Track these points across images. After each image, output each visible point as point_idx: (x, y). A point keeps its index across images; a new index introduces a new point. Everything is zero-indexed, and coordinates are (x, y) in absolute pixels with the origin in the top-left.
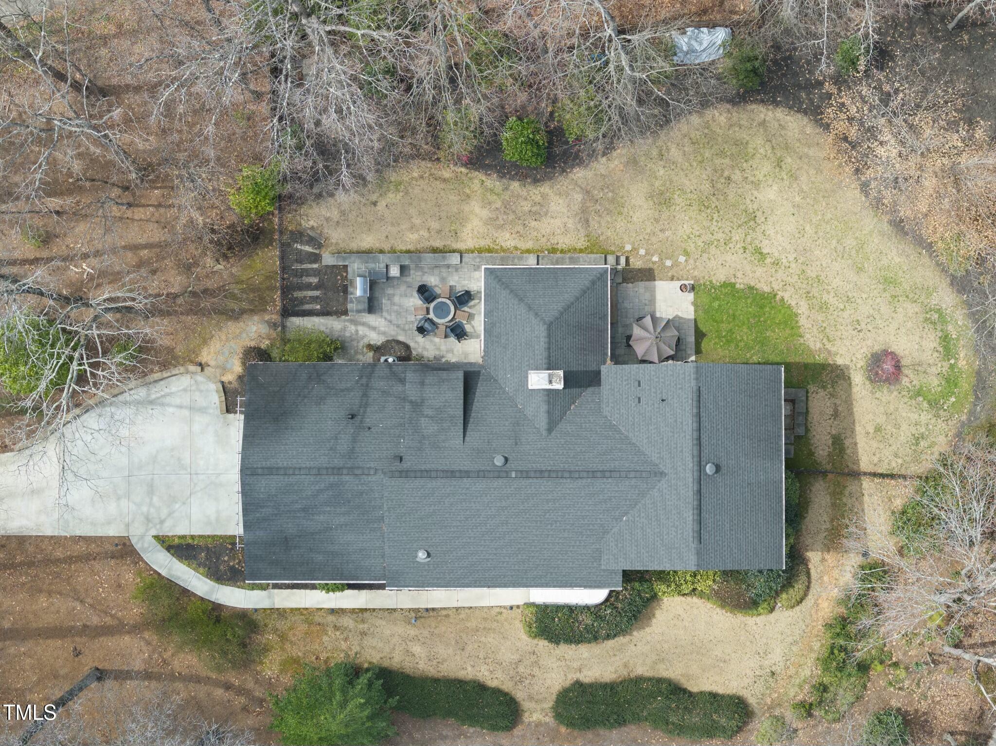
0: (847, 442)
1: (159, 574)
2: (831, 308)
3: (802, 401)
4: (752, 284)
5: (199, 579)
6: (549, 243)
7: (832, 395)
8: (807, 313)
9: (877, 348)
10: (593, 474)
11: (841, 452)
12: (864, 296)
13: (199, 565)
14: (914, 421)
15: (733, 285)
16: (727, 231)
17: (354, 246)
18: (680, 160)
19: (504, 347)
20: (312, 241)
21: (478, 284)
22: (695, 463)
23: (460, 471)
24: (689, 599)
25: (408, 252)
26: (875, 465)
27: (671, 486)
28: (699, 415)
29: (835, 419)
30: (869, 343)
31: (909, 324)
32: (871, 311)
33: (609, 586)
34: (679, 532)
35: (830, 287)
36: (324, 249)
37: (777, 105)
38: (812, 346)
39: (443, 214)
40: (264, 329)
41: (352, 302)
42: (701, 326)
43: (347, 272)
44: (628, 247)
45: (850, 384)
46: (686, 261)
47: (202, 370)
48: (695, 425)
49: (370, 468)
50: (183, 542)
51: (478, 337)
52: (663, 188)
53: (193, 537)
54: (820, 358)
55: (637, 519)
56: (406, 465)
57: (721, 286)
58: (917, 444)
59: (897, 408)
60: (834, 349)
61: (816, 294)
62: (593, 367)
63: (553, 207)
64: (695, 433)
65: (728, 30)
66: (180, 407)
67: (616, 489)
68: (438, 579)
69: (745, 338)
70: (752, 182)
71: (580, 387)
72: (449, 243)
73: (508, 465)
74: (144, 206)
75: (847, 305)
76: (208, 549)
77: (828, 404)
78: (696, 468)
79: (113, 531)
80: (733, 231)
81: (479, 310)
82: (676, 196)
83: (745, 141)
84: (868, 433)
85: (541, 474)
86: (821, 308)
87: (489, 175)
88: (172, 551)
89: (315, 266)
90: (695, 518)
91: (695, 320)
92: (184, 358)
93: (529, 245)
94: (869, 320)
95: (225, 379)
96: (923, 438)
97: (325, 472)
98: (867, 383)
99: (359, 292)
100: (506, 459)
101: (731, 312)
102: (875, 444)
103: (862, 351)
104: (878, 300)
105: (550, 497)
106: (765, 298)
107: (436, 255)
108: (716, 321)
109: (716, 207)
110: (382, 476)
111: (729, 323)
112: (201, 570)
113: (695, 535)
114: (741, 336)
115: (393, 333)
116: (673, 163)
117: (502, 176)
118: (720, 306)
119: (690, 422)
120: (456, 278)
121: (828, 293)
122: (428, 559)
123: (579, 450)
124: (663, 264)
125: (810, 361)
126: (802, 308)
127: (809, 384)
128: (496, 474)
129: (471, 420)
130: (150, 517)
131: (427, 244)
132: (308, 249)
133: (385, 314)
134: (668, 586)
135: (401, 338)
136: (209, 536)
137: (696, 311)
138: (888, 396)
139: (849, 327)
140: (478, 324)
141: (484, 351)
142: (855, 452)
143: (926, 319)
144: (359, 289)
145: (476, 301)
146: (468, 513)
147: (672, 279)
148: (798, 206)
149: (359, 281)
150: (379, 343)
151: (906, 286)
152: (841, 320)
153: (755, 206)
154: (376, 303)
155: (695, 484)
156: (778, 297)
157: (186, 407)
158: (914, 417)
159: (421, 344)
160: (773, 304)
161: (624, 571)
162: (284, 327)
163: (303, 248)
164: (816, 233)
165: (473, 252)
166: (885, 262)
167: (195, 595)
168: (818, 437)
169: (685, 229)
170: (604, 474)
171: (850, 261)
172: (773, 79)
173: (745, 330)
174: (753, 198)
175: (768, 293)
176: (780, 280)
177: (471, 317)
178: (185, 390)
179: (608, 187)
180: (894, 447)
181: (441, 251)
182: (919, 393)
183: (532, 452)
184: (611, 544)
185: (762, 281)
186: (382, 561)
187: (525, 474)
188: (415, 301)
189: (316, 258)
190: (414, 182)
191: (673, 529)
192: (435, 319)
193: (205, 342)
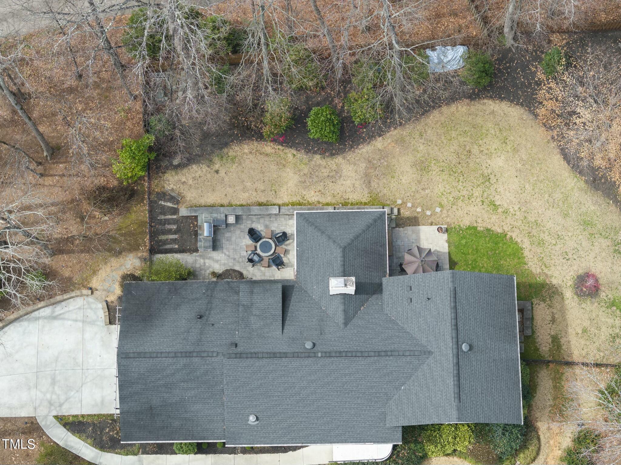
0: (563, 341)
1: (58, 444)
2: (547, 244)
3: (528, 310)
4: (489, 227)
5: (87, 447)
6: (342, 199)
7: (550, 306)
8: (529, 247)
9: (581, 272)
10: (378, 354)
11: (558, 348)
12: (570, 234)
13: (87, 437)
14: (611, 325)
15: (475, 228)
16: (469, 189)
17: (202, 201)
18: (435, 139)
19: (311, 267)
20: (172, 199)
21: (292, 229)
22: (454, 343)
23: (280, 353)
24: (451, 458)
25: (242, 205)
26: (584, 357)
27: (437, 361)
28: (455, 307)
29: (553, 323)
30: (575, 268)
31: (604, 254)
32: (576, 245)
33: (392, 442)
34: (444, 394)
35: (545, 229)
36: (180, 205)
37: (502, 100)
38: (534, 271)
39: (266, 179)
40: (137, 263)
41: (201, 241)
42: (453, 257)
43: (197, 221)
44: (399, 202)
45: (563, 298)
46: (441, 211)
47: (92, 293)
48: (453, 315)
49: (213, 352)
50: (75, 419)
51: (292, 266)
52: (423, 159)
53: (83, 416)
54: (540, 279)
55: (411, 387)
56: (240, 349)
57: (467, 229)
58: (614, 342)
59: (598, 315)
60: (549, 273)
61: (535, 234)
62: (377, 281)
63: (345, 172)
64: (453, 321)
65: (465, 48)
66: (76, 321)
67: (396, 365)
68: (265, 437)
69: (485, 265)
70: (486, 154)
71: (367, 294)
72: (271, 199)
73: (315, 348)
74: (51, 176)
75: (558, 241)
76: (94, 424)
77: (548, 313)
78: (455, 346)
79: (24, 413)
80: (474, 189)
81: (292, 247)
82: (432, 165)
83: (480, 125)
84: (577, 334)
85: (340, 354)
86: (539, 243)
87: (299, 151)
88: (68, 427)
89: (175, 217)
90: (456, 383)
91: (449, 253)
92: (79, 284)
93: (329, 199)
94: (574, 252)
95: (109, 299)
96: (618, 337)
97: (179, 355)
98: (575, 297)
99: (206, 233)
100: (314, 345)
101: (475, 247)
102: (583, 342)
103: (570, 274)
104: (580, 237)
105: (347, 372)
106: (499, 237)
107: (261, 207)
108: (464, 254)
109: (462, 172)
110: (222, 358)
111: (474, 255)
112: (89, 441)
113: (456, 396)
114: (482, 264)
115: (231, 264)
116: (430, 141)
117: (308, 151)
118: (466, 243)
119: (449, 313)
120: (276, 225)
121: (544, 232)
122: (257, 422)
123: (367, 337)
124: (425, 214)
125: (533, 281)
126: (526, 244)
127: (533, 298)
128: (307, 355)
129: (288, 318)
130: (52, 402)
131: (254, 200)
132: (169, 204)
133: (225, 251)
134: (436, 446)
135: (237, 268)
136: (95, 415)
137: (449, 247)
138: (590, 306)
139: (560, 257)
140: (292, 258)
141: (297, 271)
142: (569, 348)
143: (615, 251)
144: (206, 231)
145: (291, 241)
146: (286, 385)
147: (431, 225)
148: (520, 171)
149: (206, 226)
150: (221, 272)
151: (599, 226)
152: (554, 252)
153: (489, 171)
154: (218, 243)
155: (455, 358)
156: (508, 236)
157: (80, 321)
158: (610, 321)
159: (251, 272)
160: (505, 241)
161: (403, 427)
162: (151, 261)
163: (165, 204)
164: (533, 189)
165: (288, 205)
166: (584, 209)
167: (84, 460)
168: (541, 337)
169: (439, 188)
170: (387, 354)
171: (558, 210)
172: (498, 82)
173: (485, 260)
174: (488, 165)
175: (501, 234)
176: (509, 224)
177: (286, 252)
178: (79, 308)
179: (384, 159)
180: (597, 344)
181: (265, 205)
182: (613, 304)
183: (333, 340)
184: (393, 407)
185: (496, 225)
186: (222, 424)
187: (328, 355)
188: (248, 241)
189: (175, 211)
190: (245, 156)
191: (439, 392)
192: (262, 254)
193: (95, 272)
